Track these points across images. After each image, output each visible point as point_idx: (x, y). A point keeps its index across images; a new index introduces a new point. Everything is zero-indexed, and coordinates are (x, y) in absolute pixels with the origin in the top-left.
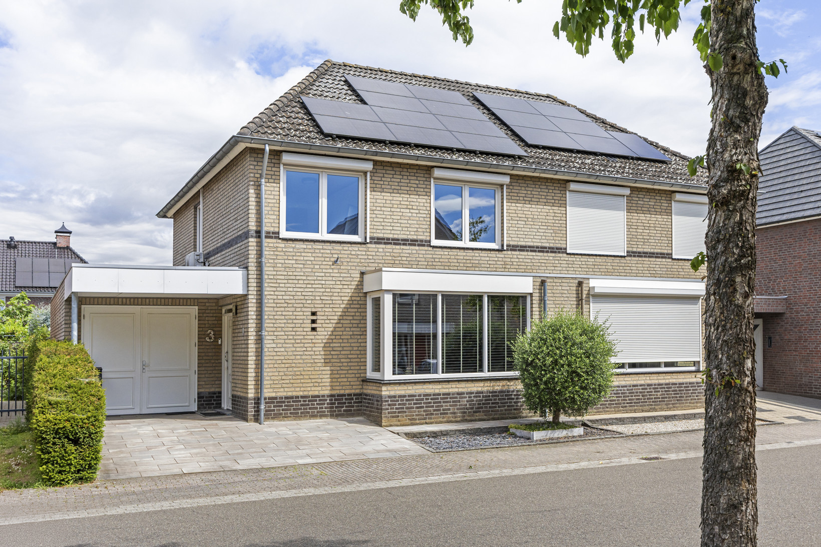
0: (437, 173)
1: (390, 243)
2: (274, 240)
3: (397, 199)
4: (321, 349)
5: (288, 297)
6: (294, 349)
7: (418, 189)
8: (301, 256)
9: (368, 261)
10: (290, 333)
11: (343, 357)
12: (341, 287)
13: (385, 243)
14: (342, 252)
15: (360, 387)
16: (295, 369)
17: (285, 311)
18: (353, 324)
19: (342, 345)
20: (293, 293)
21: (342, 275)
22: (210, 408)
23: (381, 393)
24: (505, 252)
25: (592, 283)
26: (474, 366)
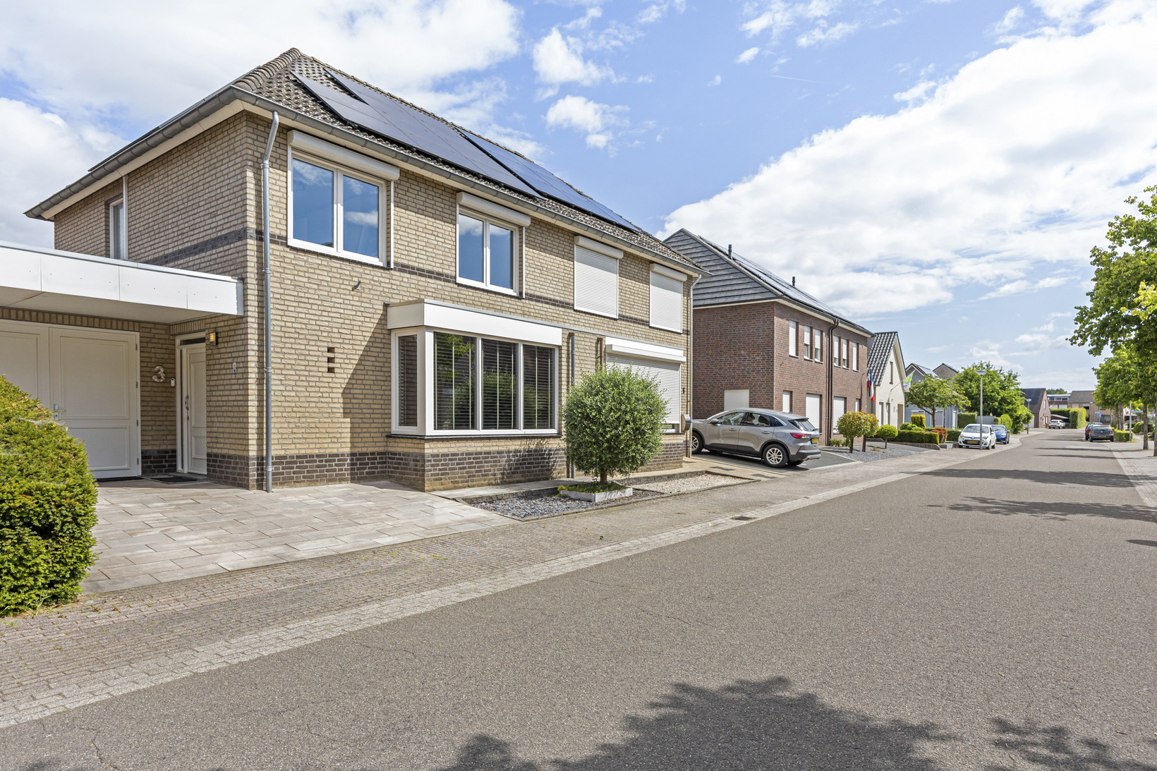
0: (465, 200)
1: (415, 274)
2: (281, 248)
3: (423, 221)
4: (340, 395)
5: (299, 326)
6: (307, 394)
7: (444, 215)
8: (315, 273)
9: (392, 291)
10: (302, 373)
11: (365, 406)
12: (362, 319)
13: (410, 273)
14: (364, 276)
15: (385, 444)
16: (309, 420)
17: (295, 343)
18: (376, 366)
19: (364, 392)
20: (306, 321)
21: (364, 305)
22: (160, 472)
23: (422, 451)
24: (523, 301)
25: (608, 341)
26: (508, 422)
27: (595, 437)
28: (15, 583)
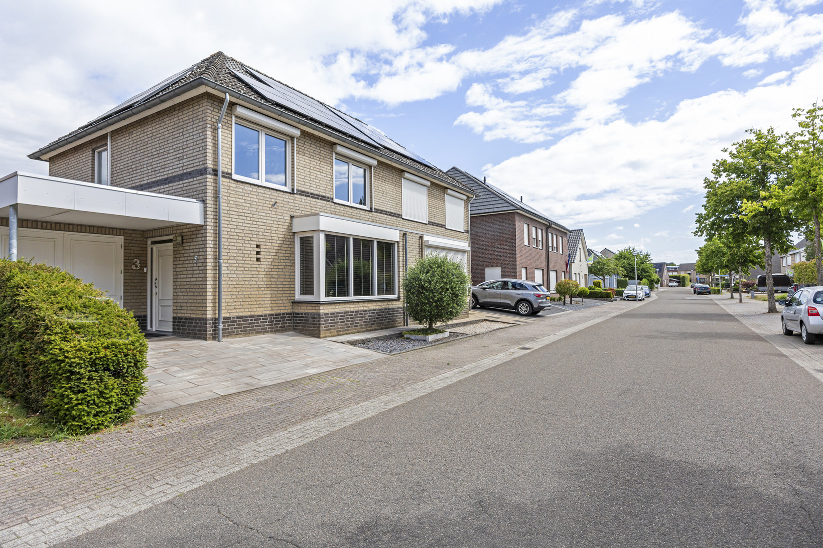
0: (339, 149)
1: (309, 196)
2: (228, 180)
3: (314, 163)
4: (264, 276)
5: (239, 231)
6: (244, 276)
7: (326, 159)
8: (248, 197)
9: (295, 208)
10: (240, 262)
11: (279, 283)
12: (277, 226)
14: (278, 198)
15: (291, 307)
16: (245, 293)
17: (236, 243)
18: (285, 257)
19: (279, 273)
20: (243, 228)
21: (278, 217)
23: (318, 312)
24: (373, 213)
25: (425, 238)
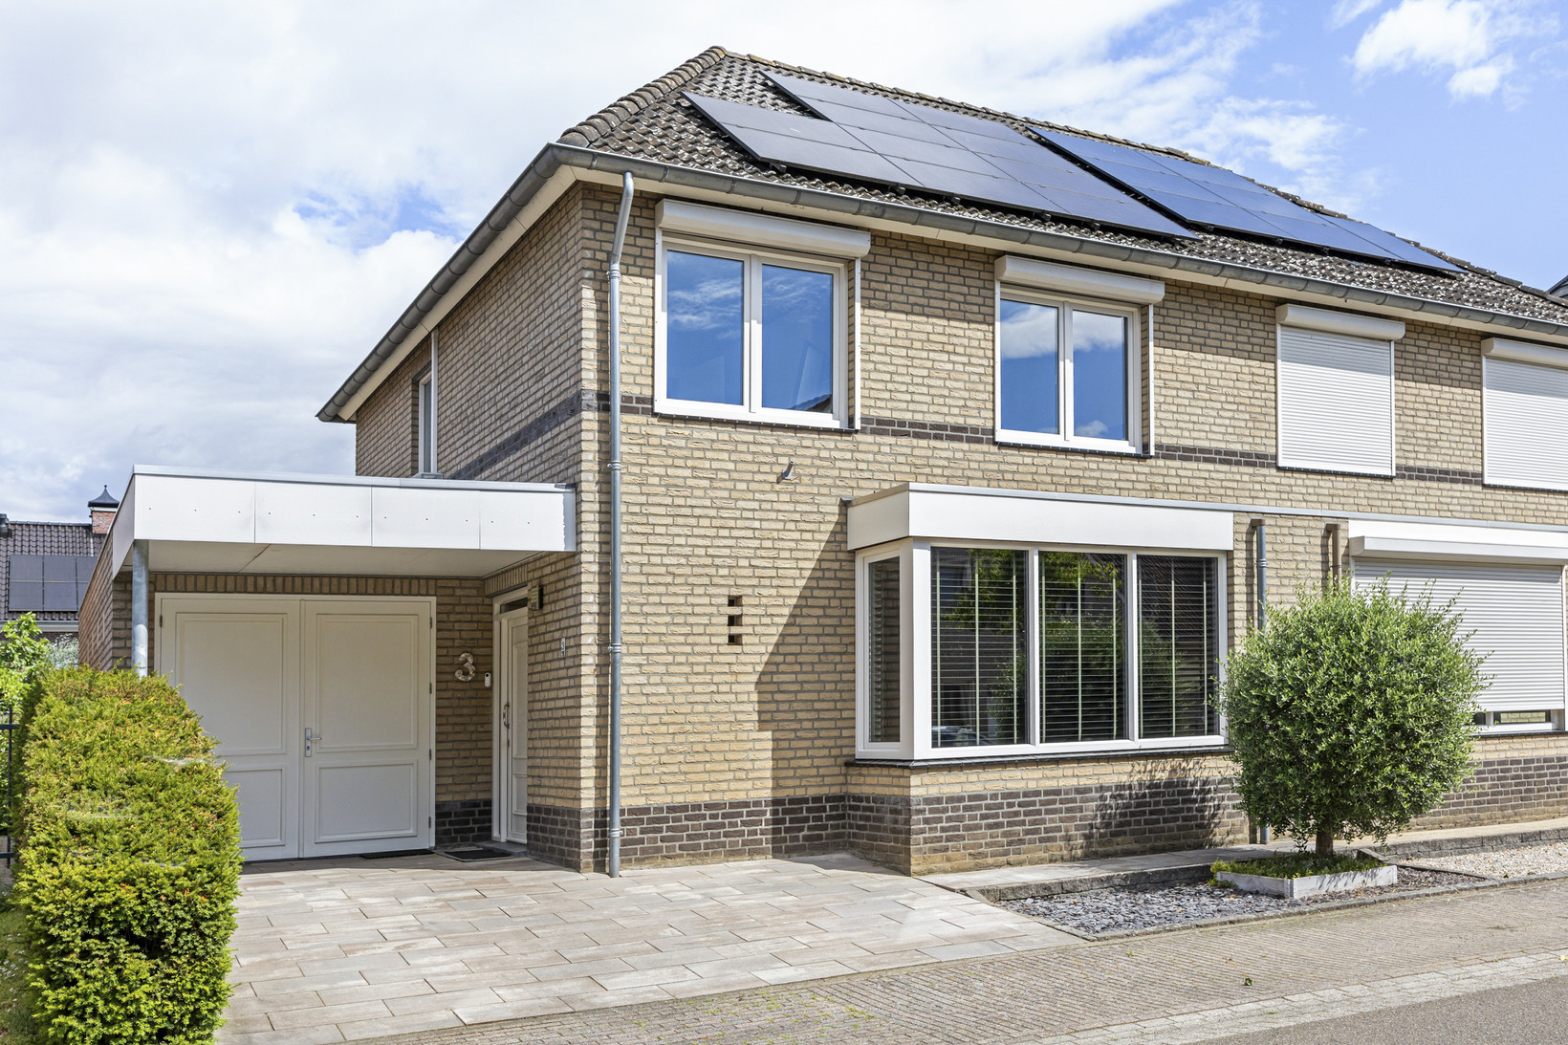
0: (1012, 270)
1: (907, 434)
2: (641, 419)
3: (922, 327)
4: (752, 687)
5: (674, 560)
6: (689, 688)
7: (968, 307)
8: (705, 458)
9: (858, 474)
10: (679, 649)
11: (802, 706)
12: (797, 535)
13: (895, 434)
14: (800, 451)
15: (841, 779)
16: (691, 738)
17: (667, 594)
18: (824, 626)
19: (801, 677)
20: (687, 551)
21: (800, 507)
22: (464, 840)
23: (905, 792)
24: (1152, 462)
25: (1354, 529)
26: (1105, 722)
27: (1292, 748)
28: (105, 1030)
